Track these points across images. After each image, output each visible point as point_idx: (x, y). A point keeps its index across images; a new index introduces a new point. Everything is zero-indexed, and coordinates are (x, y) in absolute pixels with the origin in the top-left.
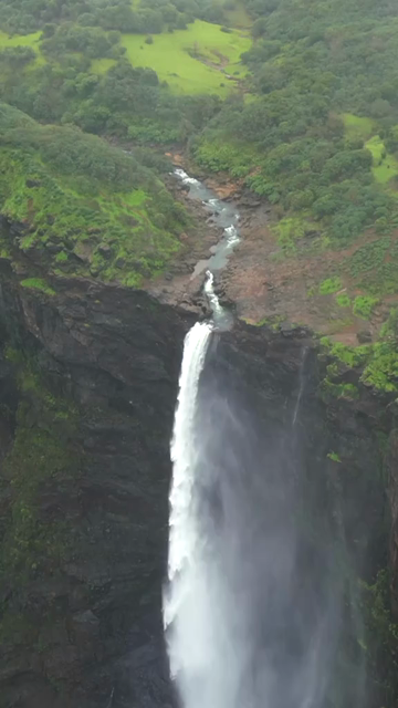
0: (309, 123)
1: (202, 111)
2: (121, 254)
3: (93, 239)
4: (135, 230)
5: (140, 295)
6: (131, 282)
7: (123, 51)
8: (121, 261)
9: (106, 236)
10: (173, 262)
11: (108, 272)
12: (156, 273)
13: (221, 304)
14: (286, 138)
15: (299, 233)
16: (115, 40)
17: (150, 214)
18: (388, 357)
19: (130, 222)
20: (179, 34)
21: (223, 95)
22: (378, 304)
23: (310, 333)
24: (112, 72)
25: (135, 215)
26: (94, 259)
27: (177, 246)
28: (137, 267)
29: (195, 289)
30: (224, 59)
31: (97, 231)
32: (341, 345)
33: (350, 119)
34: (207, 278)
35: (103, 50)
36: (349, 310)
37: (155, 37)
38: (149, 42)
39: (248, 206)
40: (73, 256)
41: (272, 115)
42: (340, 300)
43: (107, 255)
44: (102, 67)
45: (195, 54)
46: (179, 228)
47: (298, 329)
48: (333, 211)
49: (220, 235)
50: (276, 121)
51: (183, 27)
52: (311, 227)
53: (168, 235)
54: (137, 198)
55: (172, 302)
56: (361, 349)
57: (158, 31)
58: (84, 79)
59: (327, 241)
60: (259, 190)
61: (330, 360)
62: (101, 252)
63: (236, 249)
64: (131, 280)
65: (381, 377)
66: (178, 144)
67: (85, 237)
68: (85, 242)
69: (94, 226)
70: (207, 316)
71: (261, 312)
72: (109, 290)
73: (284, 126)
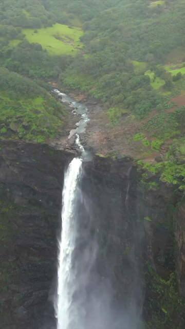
0: (117, 65)
1: (64, 62)
2: (34, 127)
3: (19, 121)
4: (39, 116)
5: (45, 146)
6: (40, 141)
7: (24, 36)
8: (34, 130)
9: (26, 119)
10: (59, 130)
11: (28, 136)
12: (52, 136)
13: (85, 149)
14: (107, 72)
15: (119, 114)
16: (20, 31)
17: (46, 109)
18: (173, 168)
19: (37, 112)
20: (49, 29)
21: (74, 55)
22: (163, 144)
23: (131, 159)
24: (19, 45)
25: (39, 109)
26: (21, 131)
27: (60, 123)
28: (42, 133)
29: (71, 142)
30: (72, 40)
31: (21, 117)
32: (149, 164)
33: (136, 63)
34: (76, 137)
35: (14, 36)
36: (149, 147)
37: (38, 30)
38: (36, 32)
39: (91, 104)
40: (9, 129)
41: (98, 62)
42: (144, 143)
43: (26, 128)
44: (15, 43)
45: (58, 37)
46: (60, 115)
47: (126, 158)
48: (134, 103)
49: (79, 118)
50: (101, 65)
51: (51, 26)
52: (124, 111)
53: (55, 118)
54: (39, 101)
55: (61, 149)
56: (159, 165)
57: (39, 27)
58: (6, 49)
59: (133, 117)
60: (96, 97)
61: (143, 171)
62: (24, 127)
63: (88, 124)
64: (40, 140)
65: (170, 177)
66: (54, 78)
67: (15, 120)
68: (15, 122)
69: (19, 114)
70: (79, 155)
71: (106, 151)
72: (29, 145)
73: (105, 67)
